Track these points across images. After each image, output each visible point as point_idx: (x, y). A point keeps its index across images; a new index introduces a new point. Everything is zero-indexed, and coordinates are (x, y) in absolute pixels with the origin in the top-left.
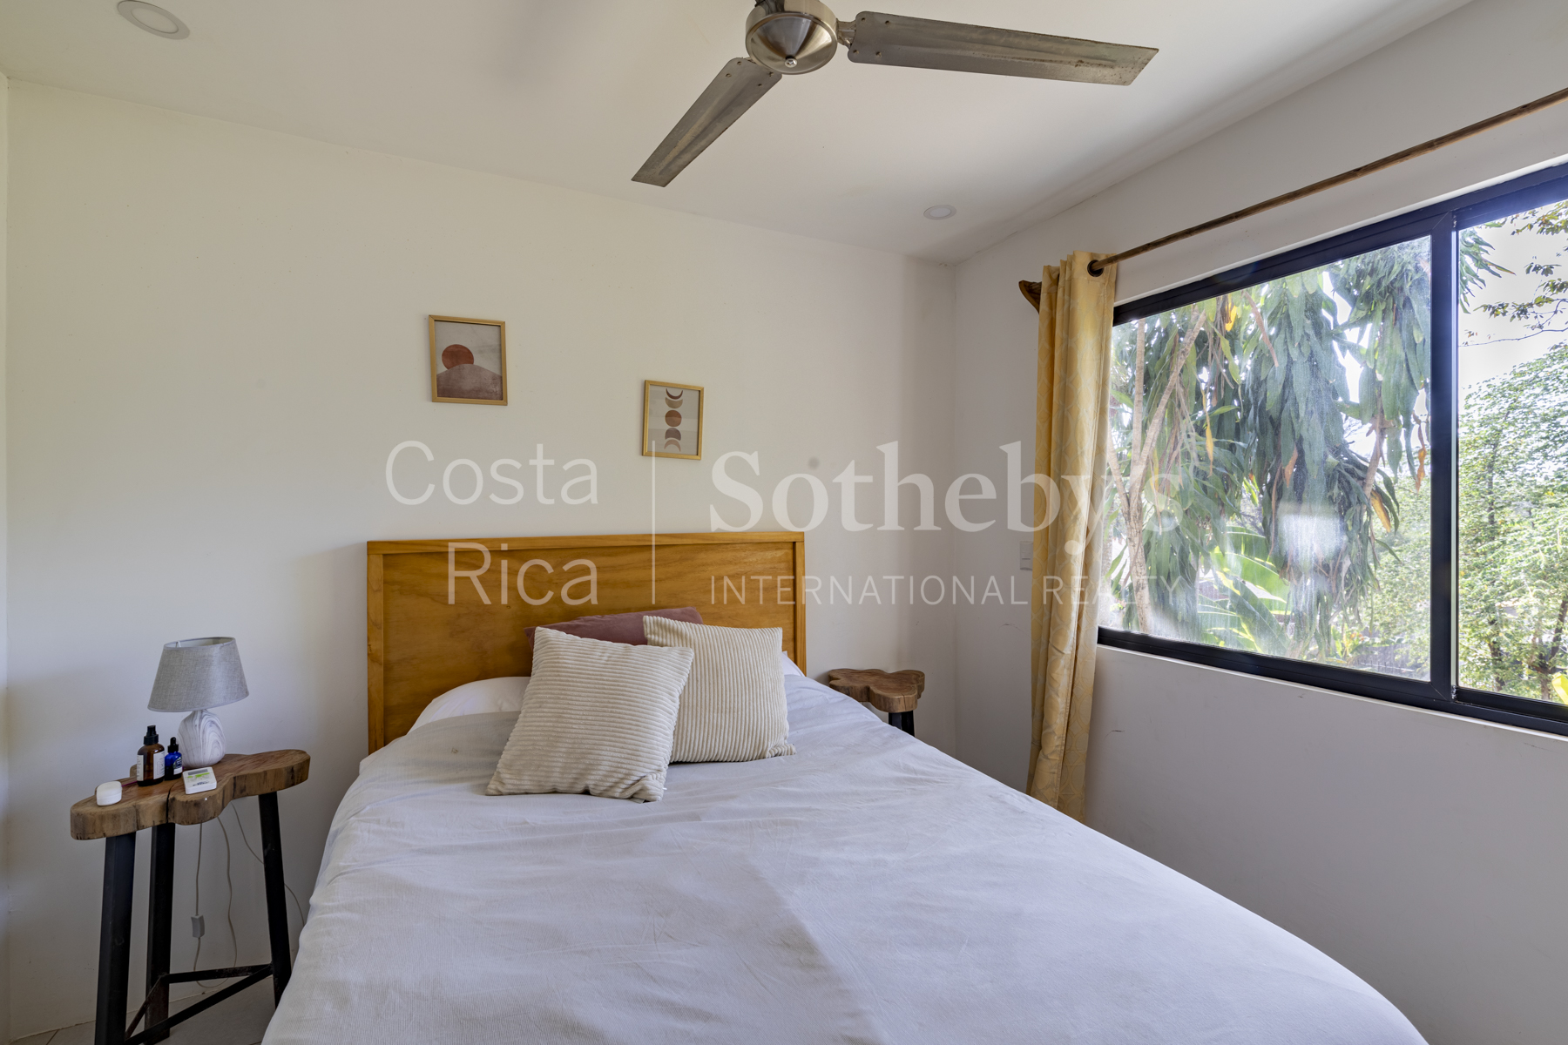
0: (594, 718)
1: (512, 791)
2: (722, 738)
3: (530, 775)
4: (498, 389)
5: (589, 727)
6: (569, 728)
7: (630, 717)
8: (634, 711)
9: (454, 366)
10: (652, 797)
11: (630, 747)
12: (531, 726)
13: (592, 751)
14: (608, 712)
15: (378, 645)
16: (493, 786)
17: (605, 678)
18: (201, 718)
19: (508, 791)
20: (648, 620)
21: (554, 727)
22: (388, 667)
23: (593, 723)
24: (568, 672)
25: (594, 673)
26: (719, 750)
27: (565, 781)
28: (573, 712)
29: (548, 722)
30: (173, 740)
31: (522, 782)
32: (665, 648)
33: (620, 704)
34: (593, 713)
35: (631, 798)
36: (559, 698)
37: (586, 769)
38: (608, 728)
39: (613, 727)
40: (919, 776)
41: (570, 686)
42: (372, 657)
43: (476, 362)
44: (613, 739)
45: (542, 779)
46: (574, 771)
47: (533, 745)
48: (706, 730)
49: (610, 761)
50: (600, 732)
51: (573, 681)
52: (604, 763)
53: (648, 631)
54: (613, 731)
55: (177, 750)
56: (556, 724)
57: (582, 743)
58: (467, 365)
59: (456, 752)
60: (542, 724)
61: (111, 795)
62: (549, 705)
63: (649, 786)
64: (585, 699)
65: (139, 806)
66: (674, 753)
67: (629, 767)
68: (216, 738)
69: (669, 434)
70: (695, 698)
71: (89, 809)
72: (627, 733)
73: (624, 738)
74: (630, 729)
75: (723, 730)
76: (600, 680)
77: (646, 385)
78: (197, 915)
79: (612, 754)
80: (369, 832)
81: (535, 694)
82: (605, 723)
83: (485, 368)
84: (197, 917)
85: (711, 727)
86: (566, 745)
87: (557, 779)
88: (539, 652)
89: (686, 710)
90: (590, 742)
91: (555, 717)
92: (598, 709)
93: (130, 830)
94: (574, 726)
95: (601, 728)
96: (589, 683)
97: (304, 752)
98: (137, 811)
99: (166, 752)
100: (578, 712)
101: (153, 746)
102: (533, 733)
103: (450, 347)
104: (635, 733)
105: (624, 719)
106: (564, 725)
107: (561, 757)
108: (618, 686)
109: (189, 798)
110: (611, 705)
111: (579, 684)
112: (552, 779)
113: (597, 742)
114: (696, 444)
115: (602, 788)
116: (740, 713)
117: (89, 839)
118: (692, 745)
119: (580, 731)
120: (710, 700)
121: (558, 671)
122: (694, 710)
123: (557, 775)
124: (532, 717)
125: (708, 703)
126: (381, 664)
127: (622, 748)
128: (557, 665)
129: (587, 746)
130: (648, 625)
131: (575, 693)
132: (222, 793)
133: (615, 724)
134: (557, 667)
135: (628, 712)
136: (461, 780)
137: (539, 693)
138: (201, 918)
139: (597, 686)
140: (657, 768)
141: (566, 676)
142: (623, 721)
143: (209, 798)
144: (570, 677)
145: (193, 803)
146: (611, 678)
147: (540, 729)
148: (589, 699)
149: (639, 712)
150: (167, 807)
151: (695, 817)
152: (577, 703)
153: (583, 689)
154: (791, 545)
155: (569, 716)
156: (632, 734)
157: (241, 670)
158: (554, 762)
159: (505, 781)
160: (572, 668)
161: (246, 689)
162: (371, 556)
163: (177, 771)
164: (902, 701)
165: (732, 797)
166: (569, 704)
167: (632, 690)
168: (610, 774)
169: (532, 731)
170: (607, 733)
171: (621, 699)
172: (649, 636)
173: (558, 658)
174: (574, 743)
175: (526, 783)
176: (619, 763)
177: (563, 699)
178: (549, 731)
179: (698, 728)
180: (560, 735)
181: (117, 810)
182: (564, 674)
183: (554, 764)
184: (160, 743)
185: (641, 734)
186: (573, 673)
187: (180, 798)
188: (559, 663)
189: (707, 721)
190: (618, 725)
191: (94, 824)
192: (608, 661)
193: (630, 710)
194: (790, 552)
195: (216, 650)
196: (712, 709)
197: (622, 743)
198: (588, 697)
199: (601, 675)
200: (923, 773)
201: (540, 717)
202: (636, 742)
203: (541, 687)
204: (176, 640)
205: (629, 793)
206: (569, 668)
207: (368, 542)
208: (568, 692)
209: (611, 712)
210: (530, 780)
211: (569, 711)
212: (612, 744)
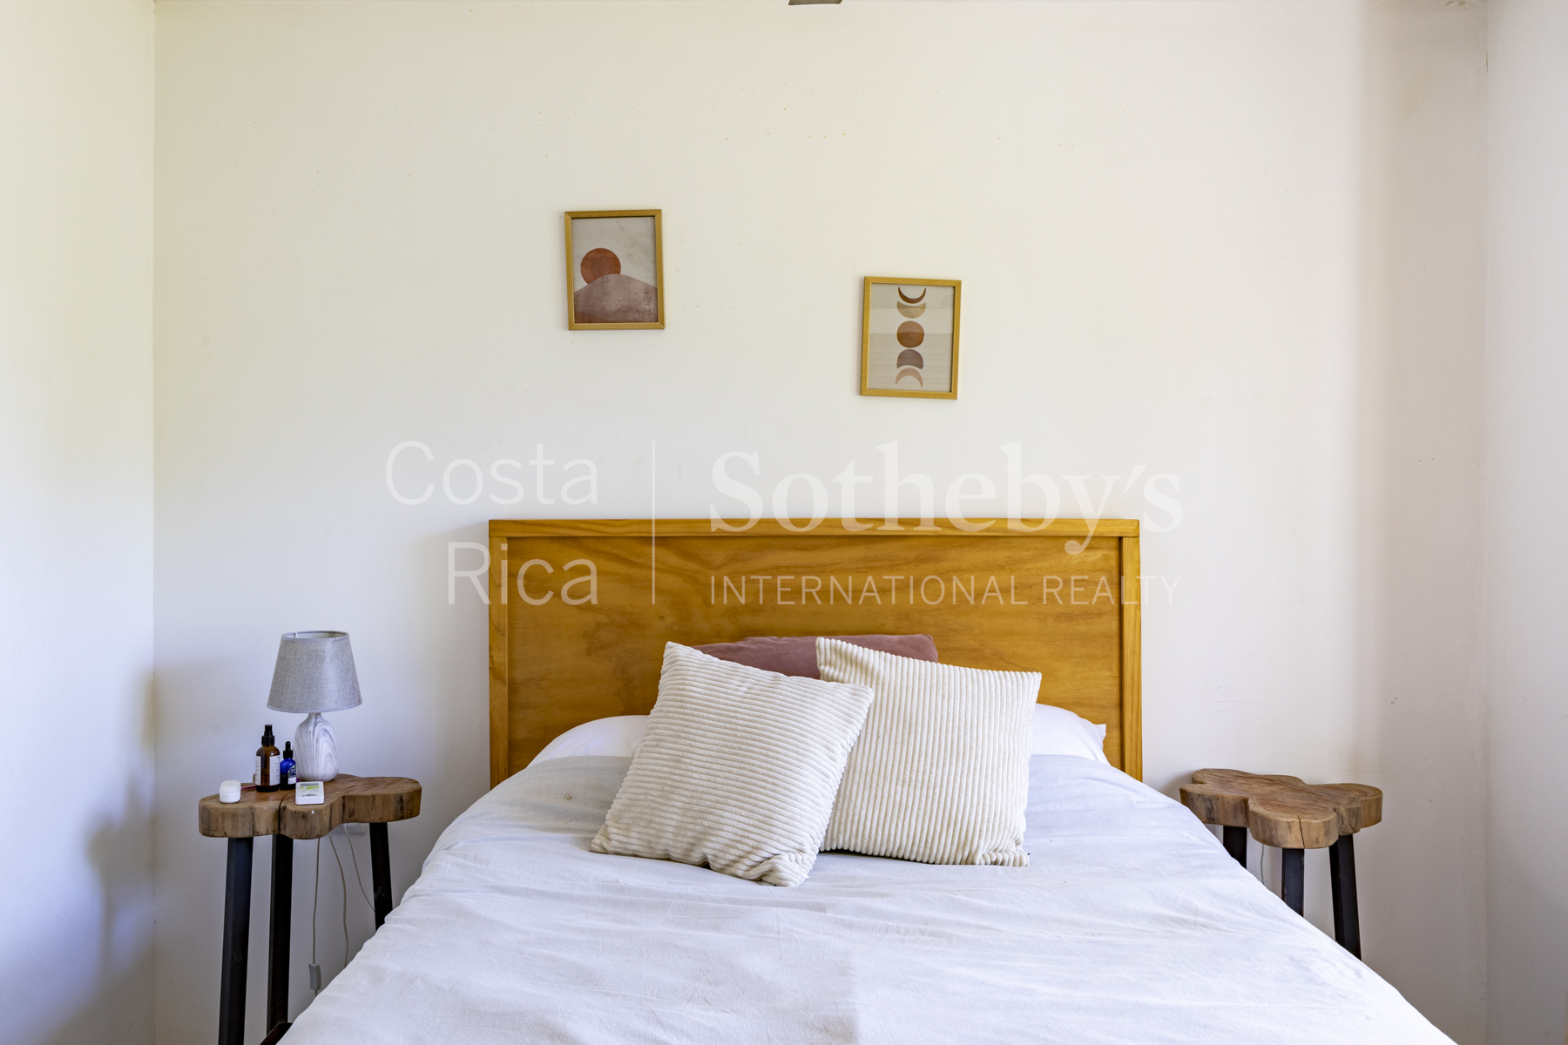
0: (719, 767)
1: (618, 850)
2: (906, 824)
3: (639, 833)
4: (652, 306)
5: (712, 778)
6: (688, 777)
7: (765, 771)
8: (773, 764)
9: (596, 278)
10: (783, 882)
11: (762, 811)
12: (645, 769)
13: (714, 811)
14: (738, 761)
15: (502, 658)
16: (598, 840)
17: (739, 716)
18: (315, 725)
19: (613, 849)
20: (822, 645)
21: (670, 773)
22: (513, 688)
23: (717, 773)
24: (694, 704)
25: (727, 707)
26: (900, 840)
27: (679, 845)
28: (695, 756)
29: (664, 766)
30: (288, 745)
31: (630, 840)
32: (833, 684)
33: (755, 752)
34: (719, 761)
35: (759, 880)
36: (679, 737)
37: (704, 833)
38: (736, 783)
39: (743, 782)
40: (1199, 919)
41: (694, 722)
42: (494, 672)
43: (624, 271)
44: (741, 798)
45: (652, 839)
46: (690, 834)
47: (645, 794)
48: (884, 808)
49: (734, 826)
50: (725, 787)
51: (698, 716)
52: (726, 828)
53: (822, 660)
54: (741, 788)
55: (292, 757)
56: (673, 771)
57: (701, 799)
58: (612, 277)
59: (569, 798)
60: (657, 768)
61: (231, 793)
62: (667, 744)
63: (781, 868)
64: (712, 741)
65: (255, 808)
66: (830, 833)
67: (757, 838)
68: (330, 751)
69: (902, 360)
70: (871, 761)
71: (213, 804)
72: (760, 793)
73: (756, 799)
74: (764, 788)
75: (908, 813)
76: (733, 717)
77: (867, 284)
78: (314, 963)
79: (737, 817)
80: (453, 864)
81: (653, 728)
82: (733, 776)
83: (636, 277)
84: (314, 965)
85: (891, 805)
86: (683, 799)
87: (667, 842)
88: (666, 674)
89: (857, 776)
90: (712, 798)
91: (674, 761)
92: (726, 756)
93: (247, 834)
94: (694, 775)
95: (726, 781)
96: (719, 721)
97: (417, 782)
98: (253, 814)
99: (281, 758)
100: (701, 758)
101: (270, 748)
102: (647, 779)
103: (591, 252)
104: (771, 793)
105: (758, 773)
106: (683, 772)
107: (675, 813)
108: (755, 728)
109: (298, 809)
110: (742, 752)
111: (706, 721)
112: (664, 841)
113: (720, 799)
114: (948, 376)
115: (723, 862)
116: (937, 791)
117: (213, 836)
118: (861, 828)
119: (701, 783)
120: (893, 766)
121: (681, 701)
122: (869, 778)
123: (670, 835)
124: (647, 758)
125: (889, 770)
126: (504, 683)
127: (752, 811)
128: (682, 692)
129: (707, 803)
130: (823, 651)
131: (700, 732)
132: (329, 810)
133: (745, 779)
134: (682, 695)
135: (764, 764)
136: (568, 830)
137: (658, 728)
138: (318, 968)
139: (728, 725)
140: (798, 846)
141: (690, 709)
142: (756, 775)
143: (316, 811)
144: (696, 710)
145: (301, 814)
146: (747, 717)
147: (655, 774)
148: (717, 742)
149: (778, 766)
150: (279, 814)
151: (821, 908)
152: (701, 745)
153: (710, 728)
154: (1114, 543)
155: (689, 761)
156: (767, 795)
157: (354, 672)
158: (667, 818)
159: (612, 836)
160: (699, 699)
161: (359, 696)
162: (493, 539)
163: (292, 780)
164: (1296, 828)
165: (882, 895)
166: (691, 746)
167: (772, 735)
168: (733, 844)
169: (646, 776)
170: (734, 789)
171: (756, 746)
172: (822, 668)
173: (684, 684)
174: (693, 797)
175: (634, 841)
176: (746, 831)
177: (684, 738)
178: (665, 778)
179: (871, 805)
180: (677, 784)
181: (236, 809)
182: (688, 705)
183: (668, 822)
184: (275, 745)
185: (779, 796)
186: (699, 705)
187: (290, 807)
188: (684, 690)
189: (886, 795)
190: (749, 780)
191: (217, 820)
192: (746, 693)
193: (766, 762)
194: (1114, 554)
195: (329, 646)
196: (894, 780)
197: (752, 804)
198: (715, 739)
199: (735, 712)
200: (1210, 916)
201: (656, 759)
202: (771, 807)
203: (660, 720)
204: (293, 631)
205: (755, 873)
206: (696, 698)
207: (490, 521)
208: (692, 731)
209: (742, 762)
210: (640, 839)
211: (690, 755)
212: (739, 804)
